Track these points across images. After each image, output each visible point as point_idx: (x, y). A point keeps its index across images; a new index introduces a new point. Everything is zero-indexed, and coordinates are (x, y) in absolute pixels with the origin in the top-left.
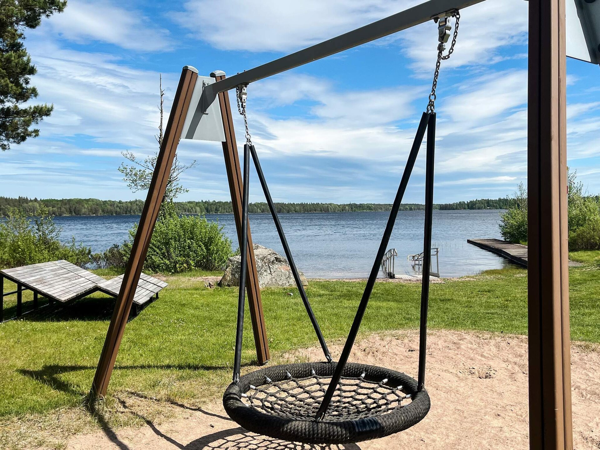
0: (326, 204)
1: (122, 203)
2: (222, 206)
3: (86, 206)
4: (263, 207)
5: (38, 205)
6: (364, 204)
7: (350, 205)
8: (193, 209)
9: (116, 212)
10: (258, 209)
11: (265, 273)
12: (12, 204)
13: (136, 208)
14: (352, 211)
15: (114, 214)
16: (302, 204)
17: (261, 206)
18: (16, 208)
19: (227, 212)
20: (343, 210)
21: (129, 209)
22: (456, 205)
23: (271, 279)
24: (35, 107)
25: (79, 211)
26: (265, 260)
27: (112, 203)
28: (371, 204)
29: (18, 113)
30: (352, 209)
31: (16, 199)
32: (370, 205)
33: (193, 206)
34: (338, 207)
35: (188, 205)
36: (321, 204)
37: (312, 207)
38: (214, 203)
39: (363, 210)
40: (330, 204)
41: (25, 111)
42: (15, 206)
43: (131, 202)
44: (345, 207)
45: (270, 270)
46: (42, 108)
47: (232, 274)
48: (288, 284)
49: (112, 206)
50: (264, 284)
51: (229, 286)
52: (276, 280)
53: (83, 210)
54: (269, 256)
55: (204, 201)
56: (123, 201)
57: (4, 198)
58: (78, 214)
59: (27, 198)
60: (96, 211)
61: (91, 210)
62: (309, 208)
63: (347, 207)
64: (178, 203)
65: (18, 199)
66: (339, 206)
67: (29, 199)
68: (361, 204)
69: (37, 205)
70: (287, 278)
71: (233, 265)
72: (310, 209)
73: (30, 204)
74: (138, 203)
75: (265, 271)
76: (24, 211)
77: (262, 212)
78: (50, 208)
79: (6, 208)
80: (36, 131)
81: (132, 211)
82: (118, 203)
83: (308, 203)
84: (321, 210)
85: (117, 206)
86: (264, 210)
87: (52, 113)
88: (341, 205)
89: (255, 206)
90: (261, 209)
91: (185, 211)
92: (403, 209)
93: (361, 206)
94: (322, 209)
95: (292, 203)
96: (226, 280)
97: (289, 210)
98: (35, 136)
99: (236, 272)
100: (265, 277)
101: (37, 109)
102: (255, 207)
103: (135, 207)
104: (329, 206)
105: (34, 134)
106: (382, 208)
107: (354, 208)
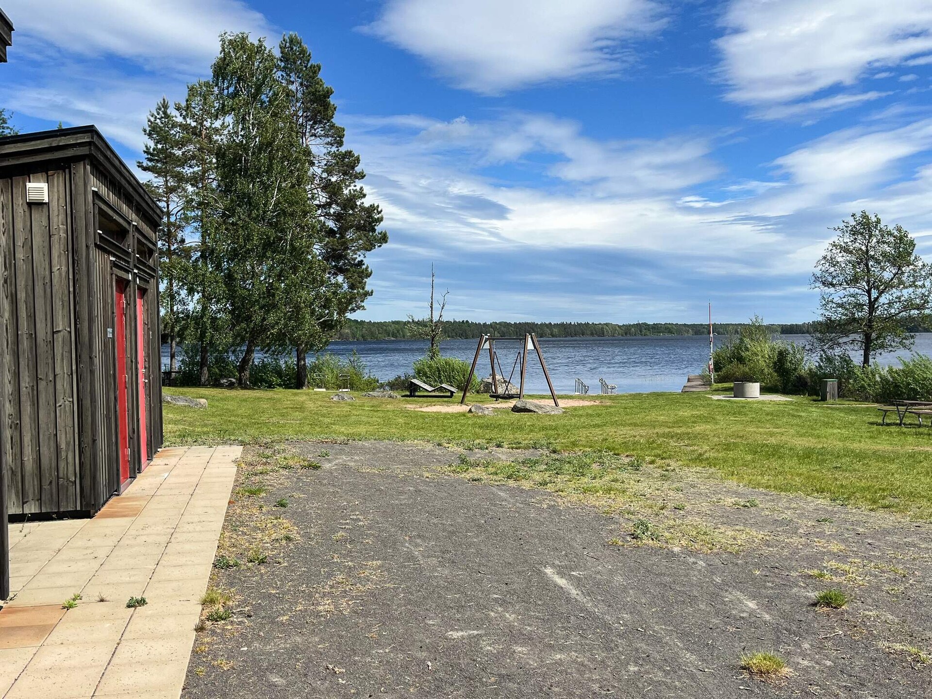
0: (600, 324)
4: (502, 328)
6: (660, 324)
7: (638, 326)
8: (400, 332)
10: (496, 333)
14: (642, 334)
16: (562, 324)
20: (626, 334)
22: (808, 327)
28: (672, 324)
30: (641, 332)
32: (670, 326)
33: (399, 328)
34: (618, 328)
36: (593, 323)
37: (578, 329)
39: (659, 335)
40: (607, 324)
44: (631, 329)
62: (573, 330)
63: (633, 329)
64: (378, 323)
66: (619, 326)
68: (657, 324)
72: (575, 331)
83: (573, 323)
84: (592, 334)
86: (504, 333)
88: (624, 325)
90: (501, 332)
91: (389, 335)
93: (656, 328)
94: (594, 332)
95: (547, 323)
97: (542, 334)
102: (491, 329)
104: (605, 326)
106: (688, 331)
107: (645, 331)
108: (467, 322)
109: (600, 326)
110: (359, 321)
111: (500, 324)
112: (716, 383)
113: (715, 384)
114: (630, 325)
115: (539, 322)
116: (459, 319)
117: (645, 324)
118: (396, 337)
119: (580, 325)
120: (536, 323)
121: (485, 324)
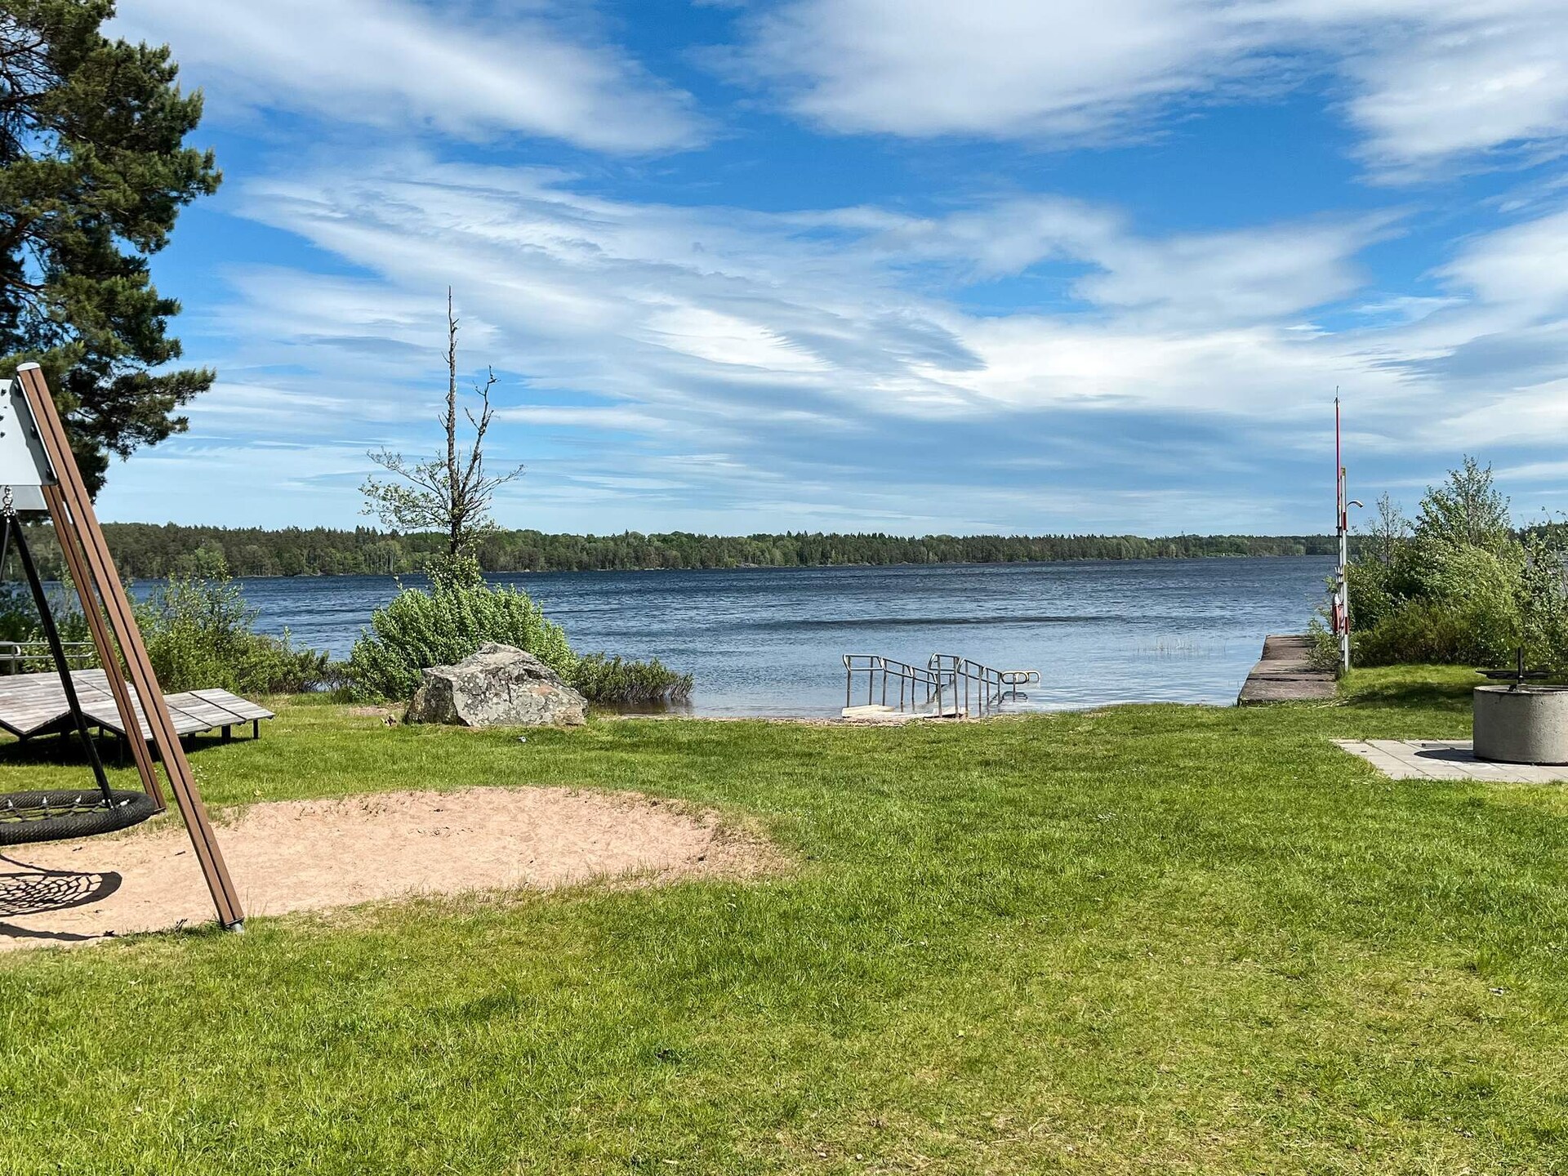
0: (1115, 537)
1: (596, 540)
2: (840, 546)
3: (509, 549)
4: (943, 547)
5: (398, 547)
6: (1221, 537)
7: (1183, 542)
8: (767, 553)
9: (580, 564)
10: (931, 554)
11: (495, 700)
12: (340, 546)
13: (628, 553)
14: (1188, 556)
15: (576, 569)
16: (1048, 539)
17: (938, 545)
18: (348, 554)
19: (849, 561)
20: (1160, 554)
21: (611, 556)
23: (507, 712)
24: (180, 373)
25: (492, 560)
26: (500, 673)
27: (570, 541)
28: (1244, 537)
29: (150, 385)
30: (1187, 550)
31: (350, 533)
32: (1238, 541)
33: (764, 548)
34: (1146, 545)
35: (754, 543)
36: (1102, 537)
37: (1074, 546)
38: (819, 539)
39: (1219, 555)
40: (1125, 538)
41: (161, 383)
42: (346, 549)
43: (614, 539)
44: (1169, 546)
45: (509, 694)
46: (194, 374)
47: (426, 700)
48: (538, 721)
49: (571, 548)
50: (488, 719)
51: (420, 722)
52: (518, 713)
53: (502, 560)
54: (512, 666)
55: (794, 534)
56: (597, 535)
57: (323, 530)
58: (491, 568)
59: (374, 530)
60: (531, 562)
61: (520, 558)
62: (1067, 549)
63: (1173, 546)
64: (728, 540)
65: (354, 532)
66: (1149, 542)
67: (379, 533)
68: (1214, 538)
69: (396, 546)
70: (539, 710)
71: (428, 682)
72: (1070, 550)
73: (382, 544)
74: (632, 540)
75: (496, 695)
76: (365, 560)
77: (941, 561)
78: (425, 553)
79: (326, 554)
80: (182, 421)
81: (617, 562)
82: (586, 540)
83: (1066, 537)
84: (1100, 555)
85: (583, 549)
86: (946, 555)
87: (212, 385)
88: (1156, 539)
89: (924, 545)
90: (939, 554)
91: (746, 560)
92: (1332, 550)
93: (1213, 544)
94: (1104, 551)
95: (1021, 536)
96: (415, 711)
97: (1012, 556)
98: (180, 430)
99: (432, 696)
100: (494, 706)
101: (184, 377)
103: (624, 550)
104: (1123, 542)
105: (178, 427)
106: (1272, 548)
107: (1193, 549)
108: (882, 535)
109: (1114, 541)
110: (696, 535)
111: (940, 539)
112: (1355, 666)
113: (1355, 672)
114: (1167, 539)
115: (1006, 534)
116: (868, 531)
117: (1196, 538)
118: (760, 563)
119: (1078, 539)
120: (1001, 536)
121: (912, 540)
